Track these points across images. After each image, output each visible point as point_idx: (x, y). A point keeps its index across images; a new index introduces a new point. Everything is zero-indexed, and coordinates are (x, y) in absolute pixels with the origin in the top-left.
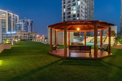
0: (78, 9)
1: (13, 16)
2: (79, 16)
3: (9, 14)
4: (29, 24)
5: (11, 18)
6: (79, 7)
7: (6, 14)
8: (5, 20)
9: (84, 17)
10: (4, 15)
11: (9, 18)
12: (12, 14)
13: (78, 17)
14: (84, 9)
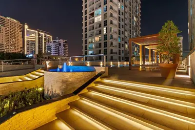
0: (105, 12)
1: (45, 36)
2: (106, 25)
3: (39, 35)
4: (62, 45)
5: (42, 38)
6: (106, 8)
7: (36, 34)
8: (35, 41)
9: (116, 26)
10: (34, 35)
11: (40, 39)
12: (43, 34)
13: (104, 26)
14: (116, 12)
